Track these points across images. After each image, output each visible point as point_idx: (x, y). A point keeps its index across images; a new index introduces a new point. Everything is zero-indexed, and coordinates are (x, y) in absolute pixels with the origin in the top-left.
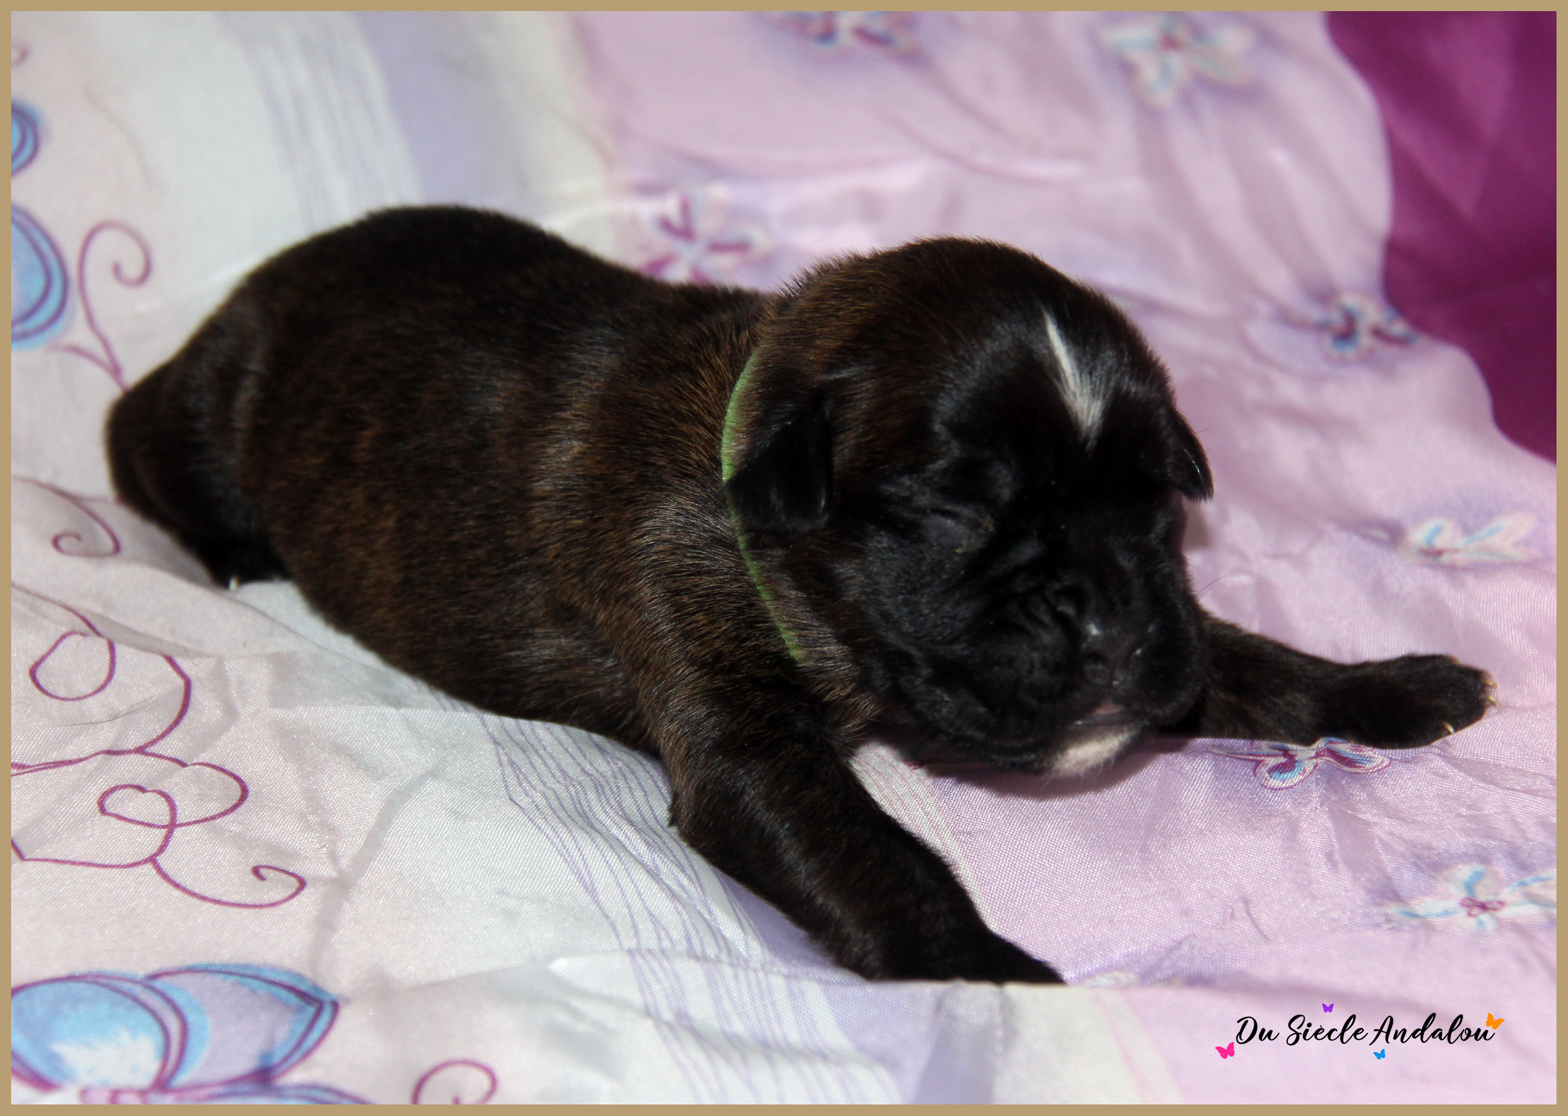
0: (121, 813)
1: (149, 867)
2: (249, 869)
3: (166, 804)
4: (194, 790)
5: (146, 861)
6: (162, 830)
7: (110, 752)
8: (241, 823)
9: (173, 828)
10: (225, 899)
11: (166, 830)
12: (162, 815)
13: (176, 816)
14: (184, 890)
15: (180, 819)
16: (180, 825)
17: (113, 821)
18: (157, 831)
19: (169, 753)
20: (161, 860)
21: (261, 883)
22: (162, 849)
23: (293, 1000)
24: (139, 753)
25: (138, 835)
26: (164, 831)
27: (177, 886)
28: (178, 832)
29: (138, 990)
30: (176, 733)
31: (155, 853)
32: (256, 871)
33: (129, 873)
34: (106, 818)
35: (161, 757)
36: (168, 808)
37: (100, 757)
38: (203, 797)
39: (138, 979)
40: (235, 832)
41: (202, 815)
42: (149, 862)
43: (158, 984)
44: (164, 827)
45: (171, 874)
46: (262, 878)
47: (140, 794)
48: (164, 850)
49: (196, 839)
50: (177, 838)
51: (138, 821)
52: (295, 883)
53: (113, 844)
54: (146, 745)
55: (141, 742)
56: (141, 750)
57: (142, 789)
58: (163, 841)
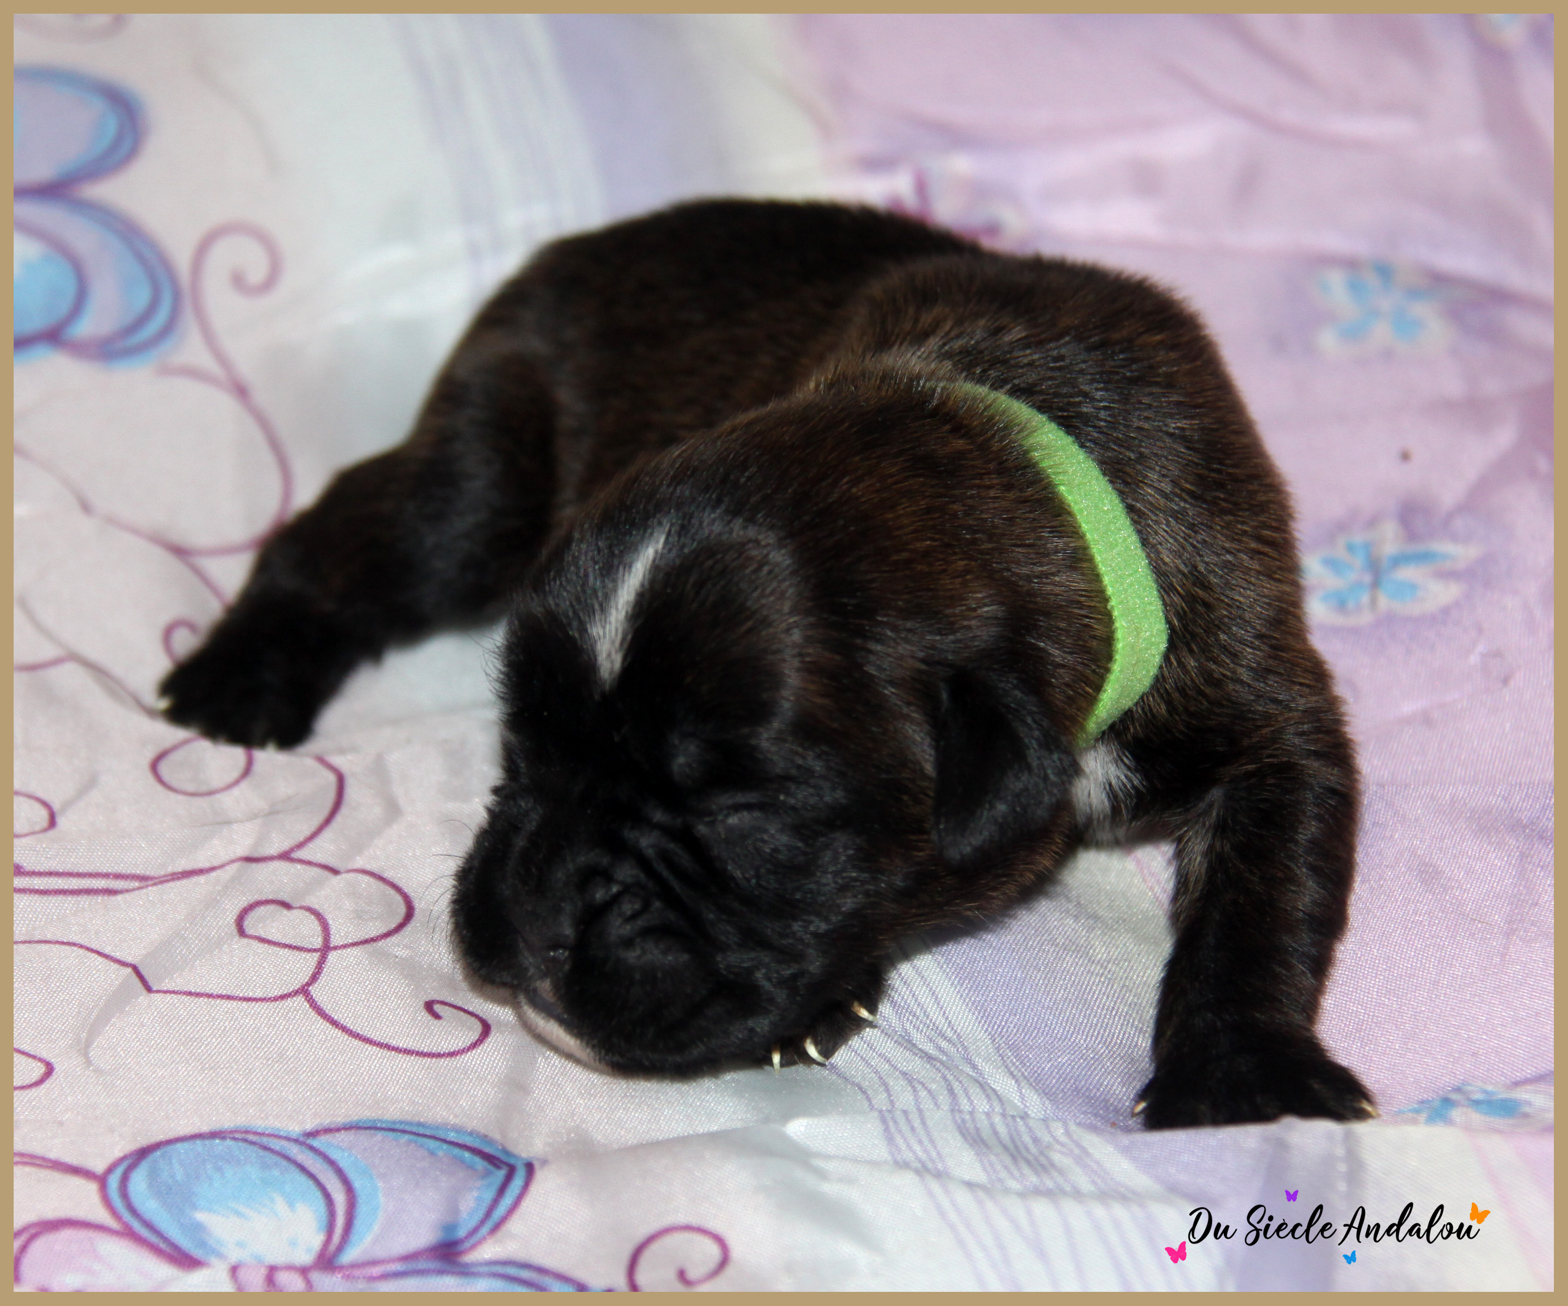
0: (263, 935)
1: (300, 999)
2: (422, 1004)
3: (316, 922)
4: (348, 904)
5: (296, 993)
6: (314, 954)
7: (249, 859)
8: (406, 947)
9: (327, 951)
10: (394, 1043)
11: (319, 954)
12: (313, 936)
13: (330, 937)
14: (344, 1029)
15: (335, 940)
16: (336, 948)
17: (255, 944)
18: (308, 956)
19: (319, 858)
20: (314, 990)
21: (436, 1022)
22: (314, 978)
23: (480, 1164)
24: (283, 859)
25: (286, 961)
26: (316, 956)
27: (334, 1023)
28: (332, 956)
29: (294, 1151)
30: (328, 834)
31: (307, 983)
32: (429, 1006)
33: (277, 1007)
34: (245, 941)
35: (309, 863)
36: (319, 928)
37: (236, 866)
38: (359, 915)
39: (294, 1136)
40: (401, 957)
41: (361, 936)
42: (301, 993)
43: (315, 1143)
44: (315, 950)
45: (328, 1009)
46: (437, 1016)
47: (285, 912)
48: (318, 978)
49: (355, 964)
50: (331, 964)
51: (285, 944)
52: (478, 1028)
53: (256, 972)
54: (292, 850)
55: (286, 846)
56: (285, 856)
57: (286, 906)
58: (316, 967)
